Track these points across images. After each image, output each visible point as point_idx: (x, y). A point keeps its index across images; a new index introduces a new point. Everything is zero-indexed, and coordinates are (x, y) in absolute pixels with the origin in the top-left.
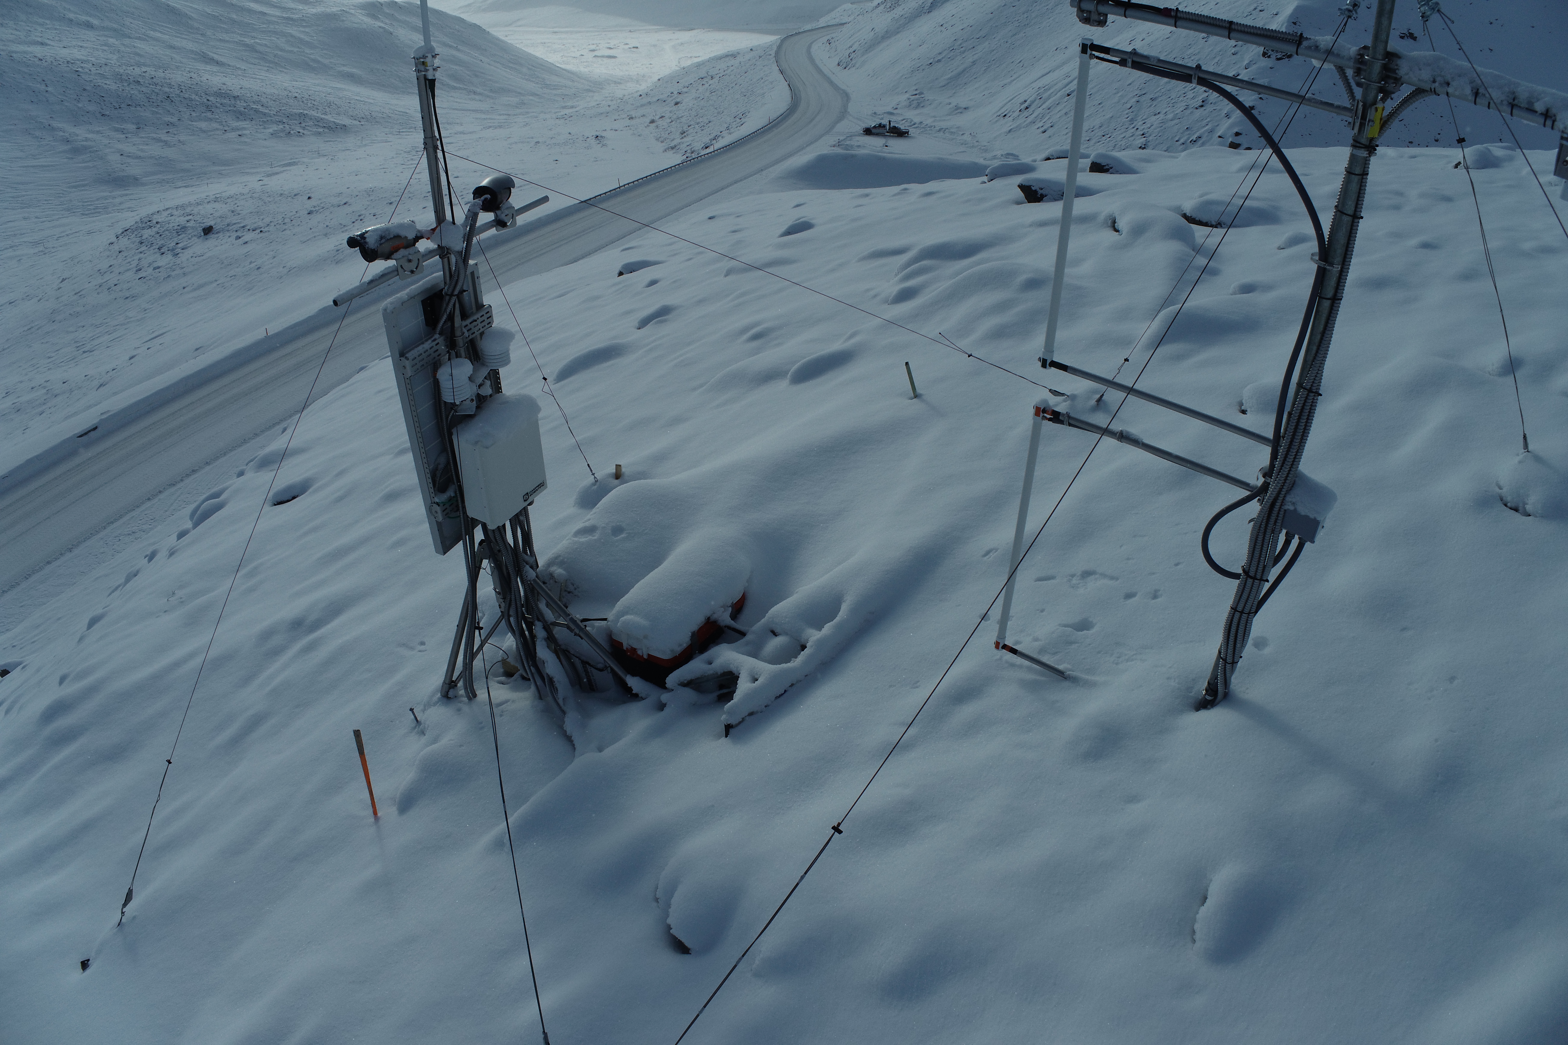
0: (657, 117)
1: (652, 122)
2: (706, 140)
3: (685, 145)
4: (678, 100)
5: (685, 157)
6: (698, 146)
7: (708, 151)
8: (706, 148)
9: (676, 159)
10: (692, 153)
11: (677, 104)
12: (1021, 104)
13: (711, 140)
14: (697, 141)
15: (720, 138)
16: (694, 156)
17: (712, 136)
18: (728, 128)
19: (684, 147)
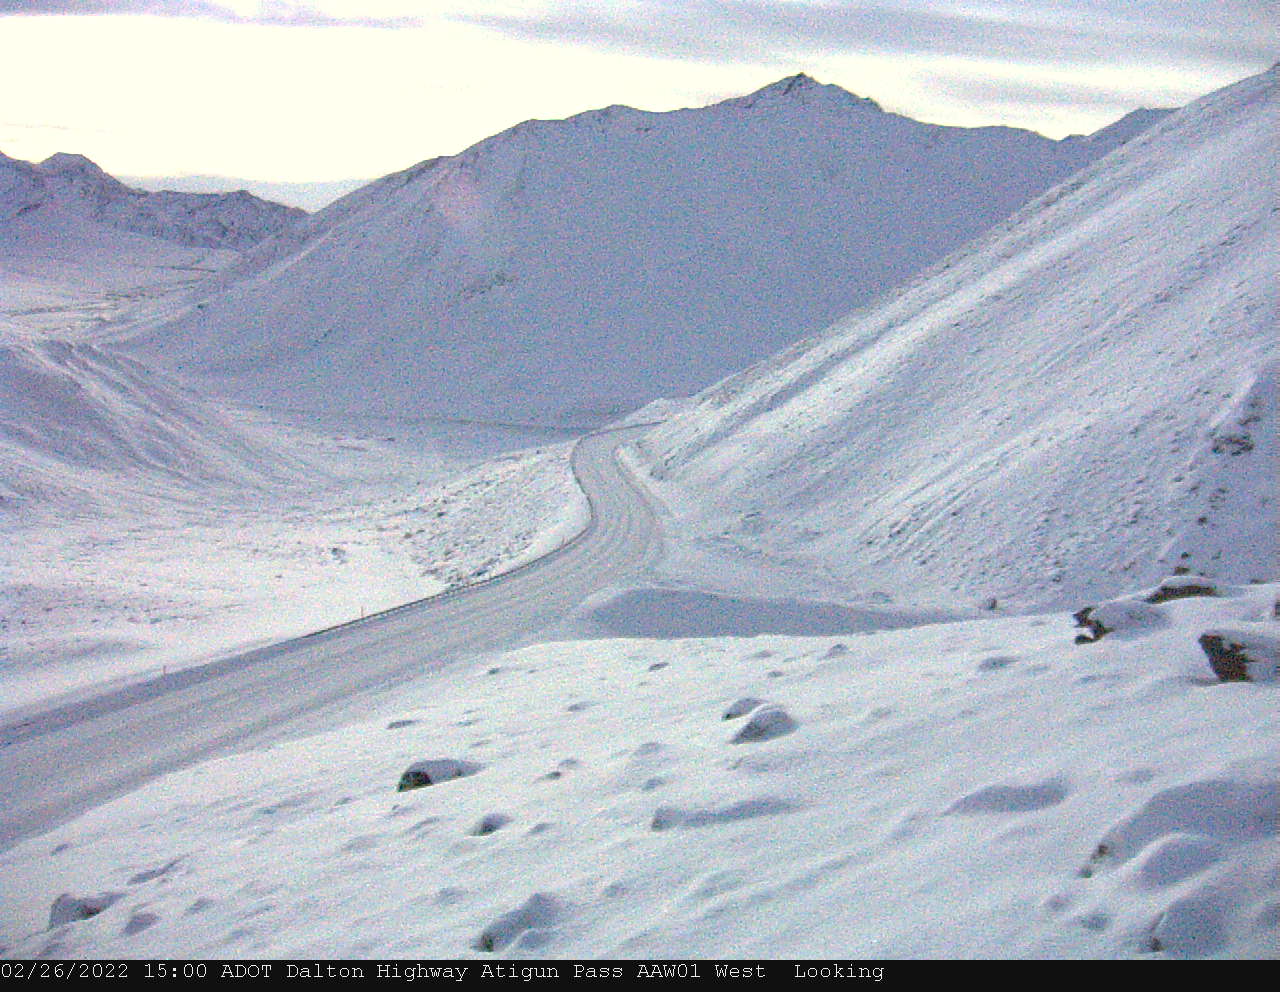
0: (414, 531)
1: (408, 536)
2: (479, 563)
3: (448, 570)
4: (444, 510)
5: (449, 584)
6: (467, 571)
7: (480, 578)
8: (479, 574)
9: (434, 587)
10: (459, 579)
11: (441, 515)
12: (892, 527)
13: (485, 565)
14: (465, 564)
15: (497, 563)
16: (461, 584)
17: (486, 560)
18: (507, 551)
19: (447, 572)
